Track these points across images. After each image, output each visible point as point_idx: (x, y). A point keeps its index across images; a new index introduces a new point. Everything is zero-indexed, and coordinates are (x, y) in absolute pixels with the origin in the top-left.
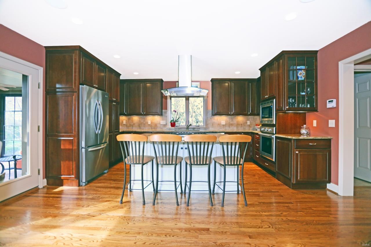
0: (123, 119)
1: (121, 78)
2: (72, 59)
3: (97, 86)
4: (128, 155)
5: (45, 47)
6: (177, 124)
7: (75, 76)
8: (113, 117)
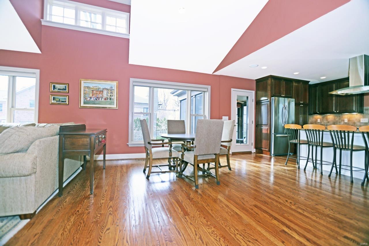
0: (319, 118)
1: (310, 83)
2: (268, 83)
3: (284, 96)
5: (255, 80)
7: (269, 92)
8: (301, 116)
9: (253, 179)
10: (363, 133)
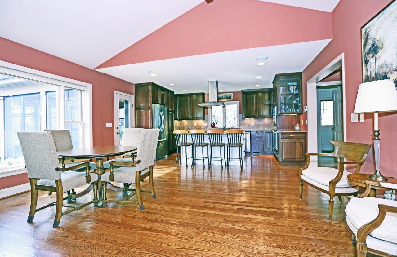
0: (177, 123)
1: (175, 94)
2: (148, 90)
3: (160, 103)
4: (179, 142)
5: (135, 84)
6: (216, 126)
7: (150, 99)
8: (170, 122)
9: (163, 184)
10: (227, 134)
